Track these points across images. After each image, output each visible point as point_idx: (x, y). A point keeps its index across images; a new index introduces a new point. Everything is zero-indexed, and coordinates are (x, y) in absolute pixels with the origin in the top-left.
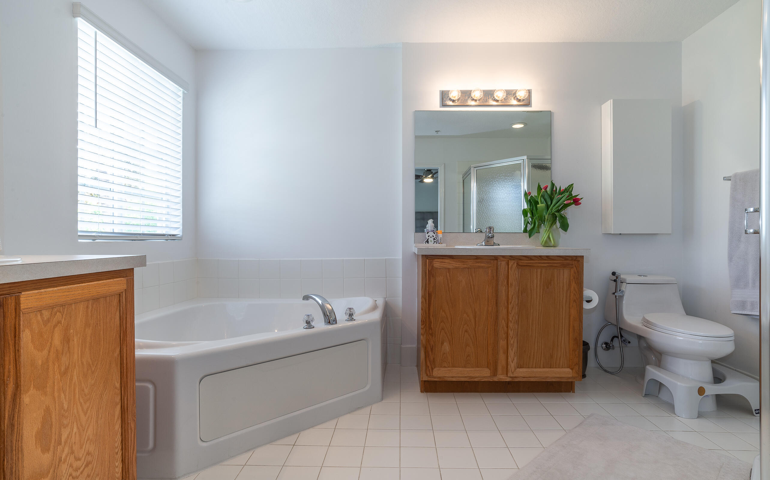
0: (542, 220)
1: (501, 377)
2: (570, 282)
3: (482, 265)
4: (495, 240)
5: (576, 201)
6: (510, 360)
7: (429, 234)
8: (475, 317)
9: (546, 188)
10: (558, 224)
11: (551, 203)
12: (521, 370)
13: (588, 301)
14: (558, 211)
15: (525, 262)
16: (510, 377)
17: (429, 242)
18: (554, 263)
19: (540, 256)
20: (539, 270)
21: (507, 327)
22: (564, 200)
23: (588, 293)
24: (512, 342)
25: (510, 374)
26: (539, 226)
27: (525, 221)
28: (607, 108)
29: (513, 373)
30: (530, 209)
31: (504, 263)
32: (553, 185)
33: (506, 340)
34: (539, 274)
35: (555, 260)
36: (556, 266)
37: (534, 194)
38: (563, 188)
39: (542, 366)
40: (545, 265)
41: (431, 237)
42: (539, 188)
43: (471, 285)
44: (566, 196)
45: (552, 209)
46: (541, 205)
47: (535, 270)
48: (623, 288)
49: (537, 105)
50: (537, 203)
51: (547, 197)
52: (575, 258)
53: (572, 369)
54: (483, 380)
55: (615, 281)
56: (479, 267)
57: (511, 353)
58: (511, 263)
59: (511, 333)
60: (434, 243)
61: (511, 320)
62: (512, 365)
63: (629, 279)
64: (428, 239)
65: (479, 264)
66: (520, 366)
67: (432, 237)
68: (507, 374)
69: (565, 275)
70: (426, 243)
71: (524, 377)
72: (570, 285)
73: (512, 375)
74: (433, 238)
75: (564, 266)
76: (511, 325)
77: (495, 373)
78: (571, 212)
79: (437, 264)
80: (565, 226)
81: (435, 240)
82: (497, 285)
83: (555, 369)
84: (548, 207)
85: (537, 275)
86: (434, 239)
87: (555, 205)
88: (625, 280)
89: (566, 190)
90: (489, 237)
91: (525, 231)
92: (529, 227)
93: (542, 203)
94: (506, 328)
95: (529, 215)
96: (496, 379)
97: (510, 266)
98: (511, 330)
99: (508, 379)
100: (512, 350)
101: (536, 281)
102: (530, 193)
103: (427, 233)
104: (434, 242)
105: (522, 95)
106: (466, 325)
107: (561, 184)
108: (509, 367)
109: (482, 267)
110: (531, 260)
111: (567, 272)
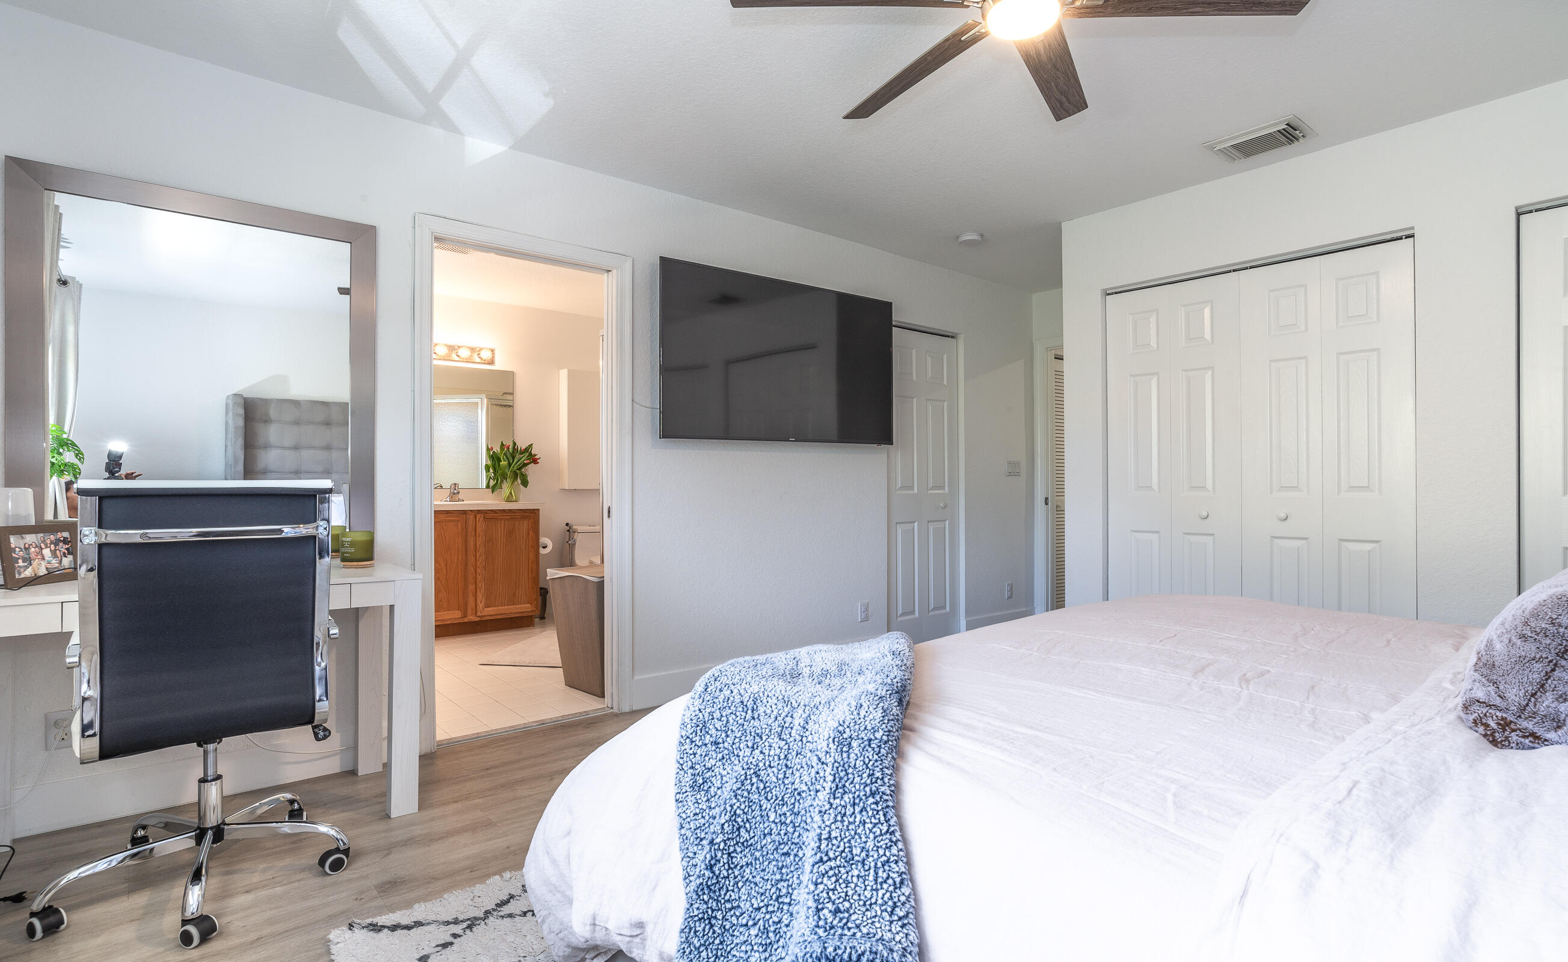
0: (504, 477)
1: (471, 617)
2: (528, 531)
3: (453, 518)
4: (460, 496)
5: (535, 461)
6: (478, 601)
8: (446, 565)
9: (508, 448)
10: (519, 481)
11: (513, 461)
12: (488, 609)
13: (544, 547)
14: (520, 469)
15: (490, 515)
16: (479, 617)
18: (515, 515)
19: (503, 510)
20: (503, 522)
21: (476, 573)
22: (524, 459)
23: (544, 540)
24: (480, 586)
25: (479, 614)
26: (502, 482)
27: (487, 476)
28: (564, 374)
29: (481, 612)
30: (492, 464)
31: (472, 517)
32: (515, 444)
33: (474, 585)
34: (503, 526)
35: (516, 513)
36: (517, 518)
37: (497, 449)
38: (524, 447)
39: (506, 604)
40: (508, 517)
42: (502, 445)
43: (442, 537)
44: (526, 456)
45: (513, 467)
46: (503, 463)
47: (500, 522)
48: (575, 537)
49: (499, 366)
50: (499, 460)
51: (508, 455)
52: (532, 511)
53: (531, 604)
54: (454, 622)
55: (568, 531)
56: (450, 521)
57: (480, 595)
58: (478, 516)
59: (479, 577)
61: (479, 565)
62: (481, 606)
63: (580, 529)
65: (450, 518)
66: (487, 606)
68: (476, 615)
69: (525, 525)
71: (491, 616)
72: (528, 533)
73: (480, 615)
75: (524, 518)
76: (479, 570)
77: (467, 616)
78: (531, 470)
80: (525, 483)
82: (466, 535)
83: (517, 606)
84: (510, 465)
85: (501, 528)
87: (516, 464)
88: (577, 529)
89: (526, 450)
90: (454, 494)
91: (488, 487)
92: (492, 483)
93: (504, 461)
94: (474, 575)
95: (491, 470)
96: (466, 620)
97: (477, 519)
98: (479, 574)
99: (477, 619)
100: (480, 592)
101: (500, 530)
102: (492, 449)
105: (486, 355)
106: (439, 573)
107: (522, 445)
108: (478, 607)
109: (453, 521)
110: (496, 513)
111: (526, 522)
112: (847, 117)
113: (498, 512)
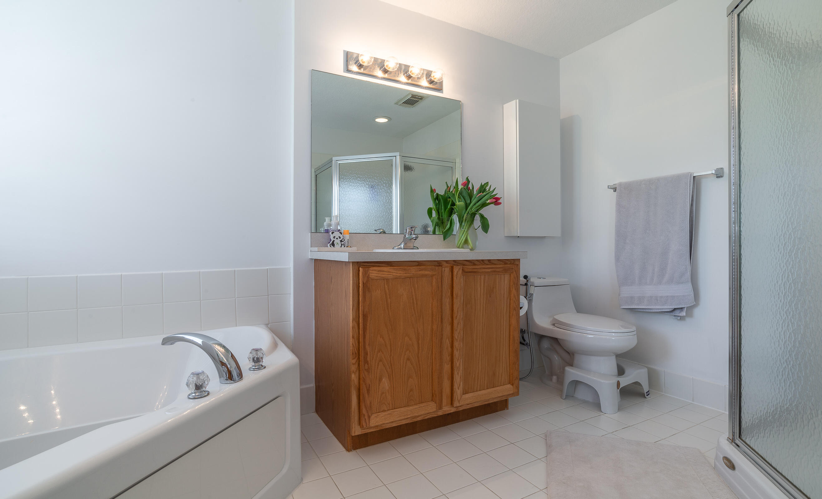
1: (447, 409)
2: (510, 288)
3: (427, 272)
5: (496, 201)
6: (456, 386)
7: (334, 235)
8: (418, 340)
11: (471, 202)
12: (467, 395)
14: (479, 211)
15: (470, 268)
16: (455, 407)
17: (335, 244)
18: (497, 268)
19: (482, 260)
20: (483, 277)
21: (452, 347)
22: (482, 198)
24: (458, 365)
25: (456, 404)
28: (513, 109)
29: (459, 401)
31: (447, 271)
33: (450, 363)
35: (495, 264)
36: (499, 271)
38: (480, 186)
39: (486, 387)
40: (489, 270)
41: (337, 239)
43: (413, 299)
44: (488, 195)
45: (471, 208)
46: (460, 204)
47: (479, 276)
48: (532, 292)
49: (448, 92)
52: (513, 262)
53: (513, 385)
54: (426, 418)
55: (527, 284)
56: (423, 276)
57: (457, 378)
58: (456, 269)
59: (456, 353)
60: (341, 247)
61: (457, 338)
62: (458, 392)
64: (334, 241)
66: (465, 392)
67: (339, 238)
68: (452, 404)
69: (505, 280)
70: (331, 246)
71: (470, 404)
72: (510, 291)
73: (458, 405)
74: (339, 240)
76: (456, 344)
77: (440, 407)
79: (374, 273)
80: (484, 226)
81: (342, 243)
82: (442, 296)
84: (467, 206)
85: (480, 282)
86: (341, 241)
87: (475, 204)
89: (483, 188)
93: (459, 201)
94: (449, 349)
96: (440, 413)
97: (454, 273)
98: (457, 350)
99: (453, 410)
100: (458, 374)
101: (479, 289)
103: (333, 233)
104: (342, 245)
106: (408, 351)
108: (455, 395)
109: (425, 276)
110: (475, 264)
111: (507, 277)
113: (476, 263)
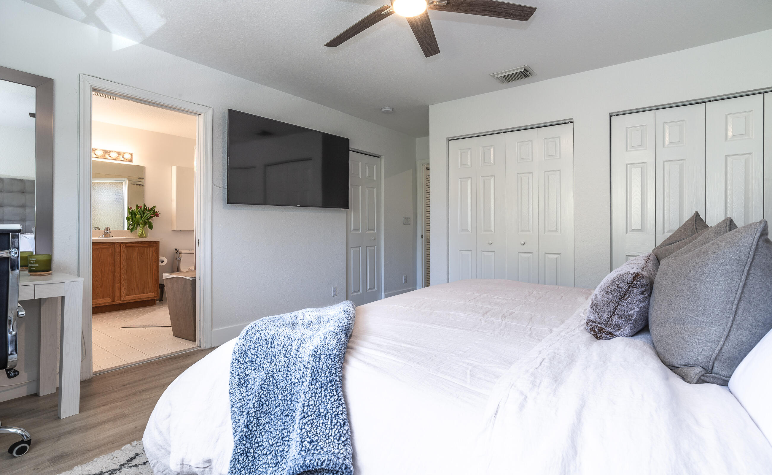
0: (138, 224)
1: (117, 302)
2: (153, 253)
3: (106, 247)
4: (111, 234)
5: (157, 215)
6: (122, 292)
8: (102, 273)
9: (141, 208)
10: (147, 226)
11: (144, 215)
12: (128, 297)
13: (162, 262)
14: (148, 219)
15: (130, 245)
16: (122, 301)
18: (145, 245)
19: (137, 242)
20: (137, 249)
21: (120, 277)
22: (150, 214)
23: (162, 258)
24: (123, 284)
25: (122, 299)
26: (137, 226)
27: (128, 223)
28: (174, 169)
30: (131, 217)
31: (118, 246)
32: (145, 206)
33: (119, 283)
34: (137, 250)
35: (145, 243)
36: (146, 246)
37: (134, 208)
38: (150, 208)
39: (139, 294)
40: (140, 246)
42: (137, 206)
43: (99, 257)
44: (151, 213)
45: (144, 218)
46: (138, 216)
47: (135, 248)
48: (181, 256)
49: (136, 162)
50: (135, 215)
51: (141, 212)
52: (155, 242)
53: (154, 293)
54: (107, 305)
55: (176, 253)
56: (104, 248)
57: (123, 289)
58: (122, 246)
59: (122, 279)
61: (122, 272)
62: (123, 295)
63: (183, 252)
65: (104, 247)
66: (127, 295)
68: (120, 300)
69: (150, 250)
71: (129, 300)
72: (153, 255)
75: (150, 246)
76: (122, 275)
77: (114, 301)
78: (154, 220)
80: (151, 227)
82: (114, 256)
83: (146, 294)
84: (142, 217)
85: (136, 252)
87: (145, 217)
88: (181, 252)
89: (152, 209)
90: (107, 233)
91: (128, 229)
92: (131, 227)
93: (138, 215)
94: (119, 278)
95: (130, 220)
96: (114, 303)
97: (121, 247)
98: (123, 278)
99: (121, 302)
100: (123, 287)
101: (135, 254)
102: (131, 208)
105: (127, 156)
106: (96, 278)
107: (149, 206)
108: (122, 296)
109: (106, 248)
110: (133, 243)
111: (151, 249)
112: (326, 45)
113: (134, 243)
